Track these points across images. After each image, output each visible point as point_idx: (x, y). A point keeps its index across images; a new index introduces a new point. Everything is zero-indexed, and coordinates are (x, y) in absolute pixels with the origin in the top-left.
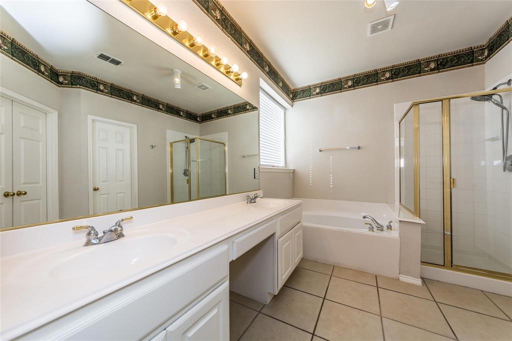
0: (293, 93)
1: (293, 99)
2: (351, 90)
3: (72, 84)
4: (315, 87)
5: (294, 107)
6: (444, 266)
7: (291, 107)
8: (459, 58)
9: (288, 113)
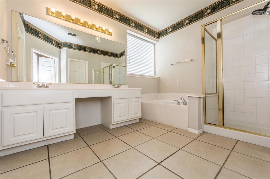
0: (158, 34)
1: (158, 38)
2: (188, 25)
3: (63, 47)
4: (169, 28)
5: (159, 42)
6: (219, 125)
7: (157, 42)
8: (222, 4)
9: (156, 46)
